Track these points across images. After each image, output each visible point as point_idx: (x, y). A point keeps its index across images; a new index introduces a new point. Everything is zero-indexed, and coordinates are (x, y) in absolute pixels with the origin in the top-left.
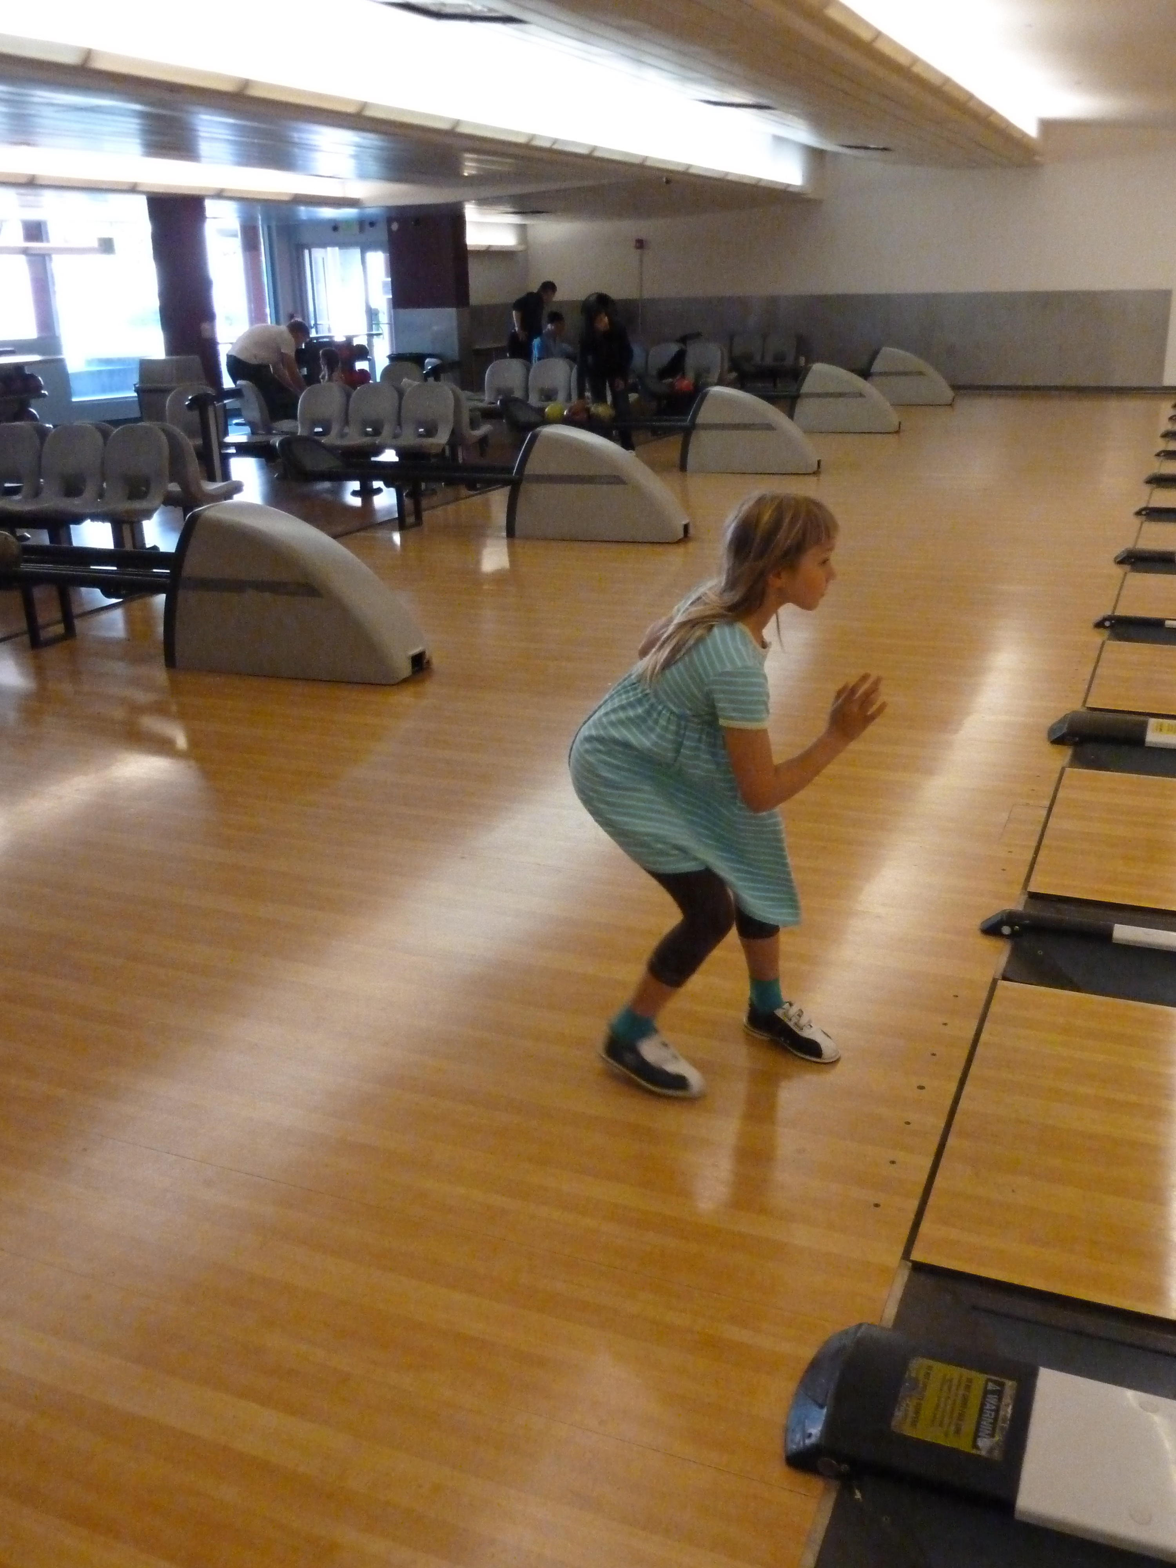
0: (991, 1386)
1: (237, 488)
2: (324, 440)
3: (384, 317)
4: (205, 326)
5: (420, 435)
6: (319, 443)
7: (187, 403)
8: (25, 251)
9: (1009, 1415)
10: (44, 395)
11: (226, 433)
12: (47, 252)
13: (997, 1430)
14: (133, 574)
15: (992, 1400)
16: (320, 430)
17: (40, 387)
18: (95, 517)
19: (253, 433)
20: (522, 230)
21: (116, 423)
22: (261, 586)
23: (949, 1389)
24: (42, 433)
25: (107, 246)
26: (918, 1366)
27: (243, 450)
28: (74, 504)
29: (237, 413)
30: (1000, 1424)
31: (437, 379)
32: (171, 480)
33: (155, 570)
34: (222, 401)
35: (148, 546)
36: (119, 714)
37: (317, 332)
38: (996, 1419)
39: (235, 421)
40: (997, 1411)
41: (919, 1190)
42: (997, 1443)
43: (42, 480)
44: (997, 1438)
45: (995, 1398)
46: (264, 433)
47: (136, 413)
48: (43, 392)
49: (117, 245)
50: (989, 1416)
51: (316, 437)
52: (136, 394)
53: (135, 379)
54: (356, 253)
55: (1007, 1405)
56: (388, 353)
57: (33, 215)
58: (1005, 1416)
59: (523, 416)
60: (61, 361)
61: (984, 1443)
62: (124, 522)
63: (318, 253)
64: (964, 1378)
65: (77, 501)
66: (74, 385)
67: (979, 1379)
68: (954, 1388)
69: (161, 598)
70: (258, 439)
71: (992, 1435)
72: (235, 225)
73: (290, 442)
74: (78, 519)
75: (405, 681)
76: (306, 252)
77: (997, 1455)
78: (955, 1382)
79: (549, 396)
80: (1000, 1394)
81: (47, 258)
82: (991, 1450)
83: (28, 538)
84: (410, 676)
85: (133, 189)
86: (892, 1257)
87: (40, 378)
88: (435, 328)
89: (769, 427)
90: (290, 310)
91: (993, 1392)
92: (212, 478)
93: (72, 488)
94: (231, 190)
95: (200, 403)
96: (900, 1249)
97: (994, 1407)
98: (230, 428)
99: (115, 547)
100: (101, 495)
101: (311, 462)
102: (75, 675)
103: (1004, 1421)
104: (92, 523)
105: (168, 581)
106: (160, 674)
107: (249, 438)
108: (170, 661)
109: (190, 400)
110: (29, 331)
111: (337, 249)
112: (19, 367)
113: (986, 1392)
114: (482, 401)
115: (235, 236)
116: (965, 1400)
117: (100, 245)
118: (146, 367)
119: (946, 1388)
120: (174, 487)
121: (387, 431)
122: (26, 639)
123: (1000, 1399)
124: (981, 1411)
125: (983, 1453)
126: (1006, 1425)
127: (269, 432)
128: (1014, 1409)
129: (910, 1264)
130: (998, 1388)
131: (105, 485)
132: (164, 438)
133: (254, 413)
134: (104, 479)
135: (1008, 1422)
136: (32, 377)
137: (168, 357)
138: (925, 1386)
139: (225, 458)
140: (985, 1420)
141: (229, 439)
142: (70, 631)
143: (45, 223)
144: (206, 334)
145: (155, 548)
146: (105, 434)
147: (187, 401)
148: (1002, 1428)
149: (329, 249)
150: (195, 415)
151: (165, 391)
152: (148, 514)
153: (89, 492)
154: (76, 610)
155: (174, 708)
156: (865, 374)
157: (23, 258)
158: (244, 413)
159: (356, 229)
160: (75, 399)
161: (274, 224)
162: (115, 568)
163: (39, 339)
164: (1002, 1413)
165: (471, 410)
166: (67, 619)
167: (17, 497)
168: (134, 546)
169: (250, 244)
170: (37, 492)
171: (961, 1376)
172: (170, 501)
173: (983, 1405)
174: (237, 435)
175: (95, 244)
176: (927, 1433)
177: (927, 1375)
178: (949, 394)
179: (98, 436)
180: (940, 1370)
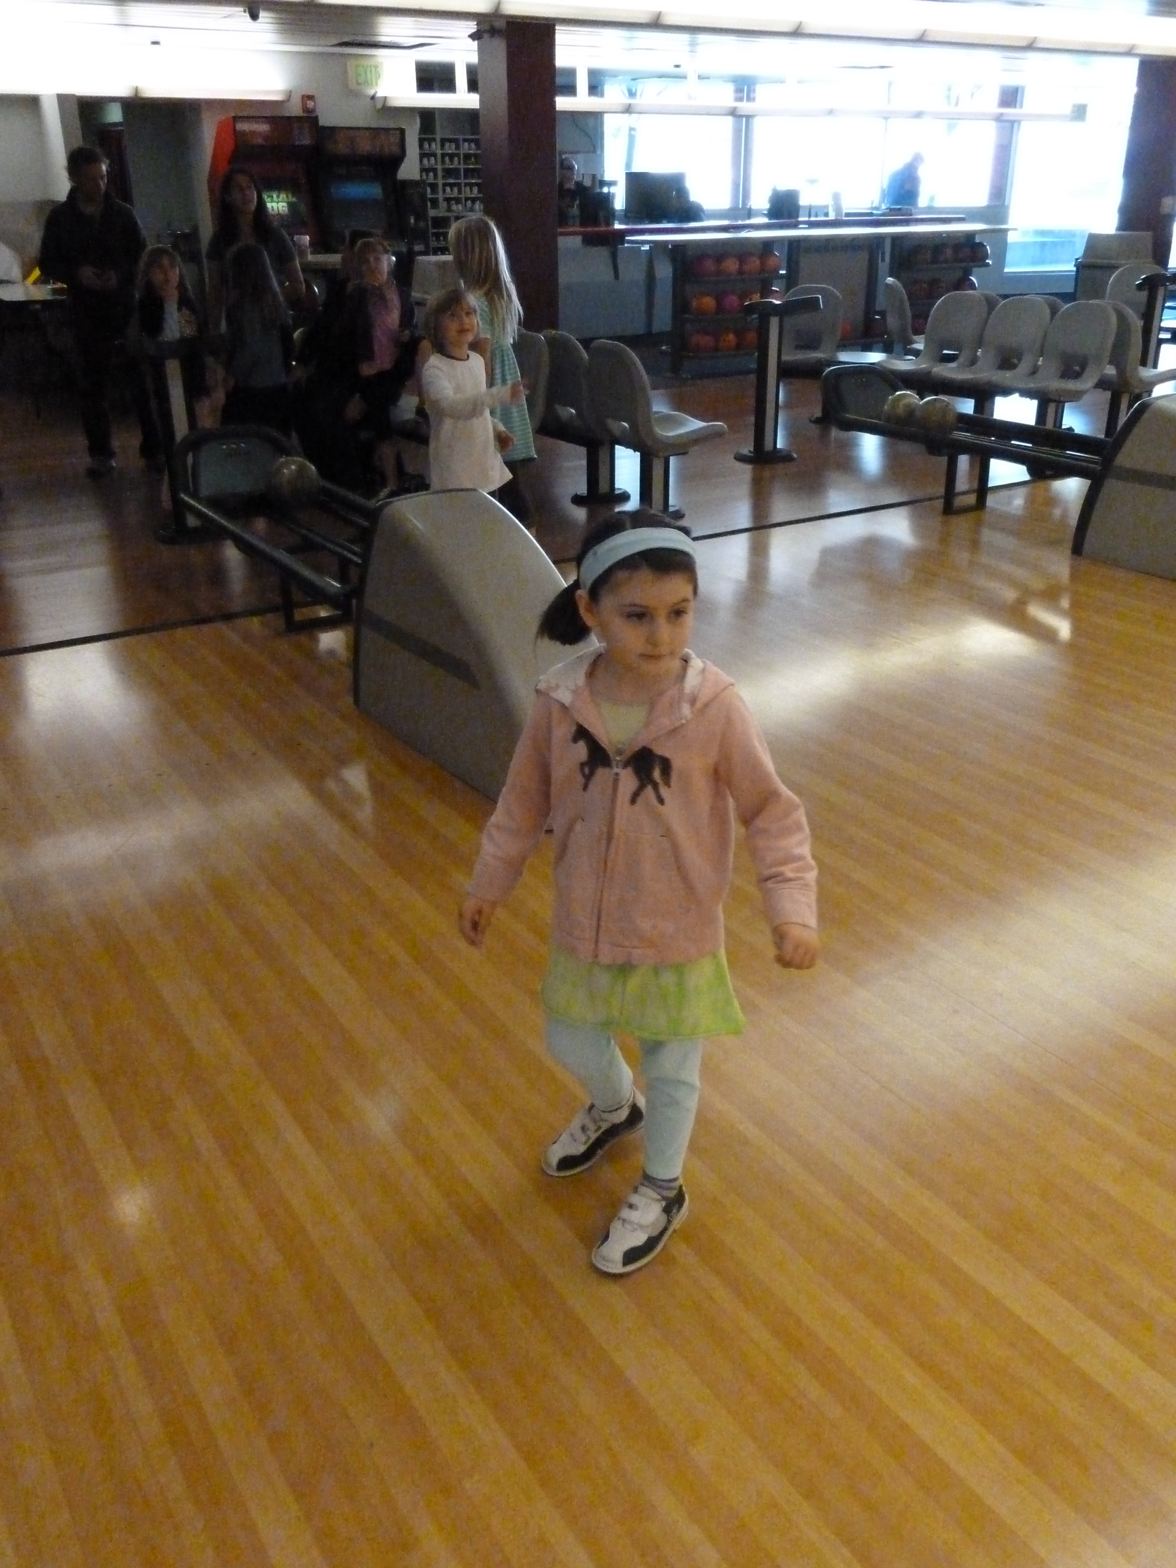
7: (1138, 283)
8: (999, 118)
10: (988, 265)
11: (1160, 317)
12: (1014, 118)
14: (1047, 453)
17: (986, 256)
18: (1023, 392)
21: (1060, 296)
25: (1080, 112)
28: (1006, 377)
32: (1110, 363)
33: (1068, 452)
35: (1064, 427)
43: (980, 351)
48: (987, 261)
49: (1090, 112)
52: (1074, 269)
53: (1077, 253)
57: (1012, 81)
60: (1005, 231)
62: (1053, 401)
65: (1008, 374)
66: (1010, 256)
74: (1004, 392)
81: (1016, 125)
85: (1128, 52)
87: (988, 247)
92: (1146, 364)
93: (1007, 362)
95: (1152, 285)
98: (1165, 311)
99: (1036, 424)
100: (1034, 371)
102: (974, 544)
104: (1020, 397)
108: (1078, 549)
109: (1142, 279)
110: (980, 199)
112: (969, 235)
117: (1073, 112)
118: (1094, 242)
120: (1111, 371)
122: (939, 504)
131: (1040, 362)
132: (1113, 317)
134: (1041, 355)
136: (981, 245)
137: (1118, 232)
139: (1156, 344)
141: (1164, 324)
142: (981, 503)
143: (1023, 88)
144: (1164, 210)
145: (1071, 429)
146: (1053, 308)
147: (1140, 280)
150: (1144, 295)
152: (1075, 396)
153: (1024, 367)
154: (990, 482)
157: (993, 125)
160: (1006, 270)
162: (1031, 445)
163: (988, 207)
166: (981, 492)
167: (952, 365)
168: (1055, 426)
170: (973, 361)
172: (1103, 384)
175: (1068, 111)
179: (1048, 310)
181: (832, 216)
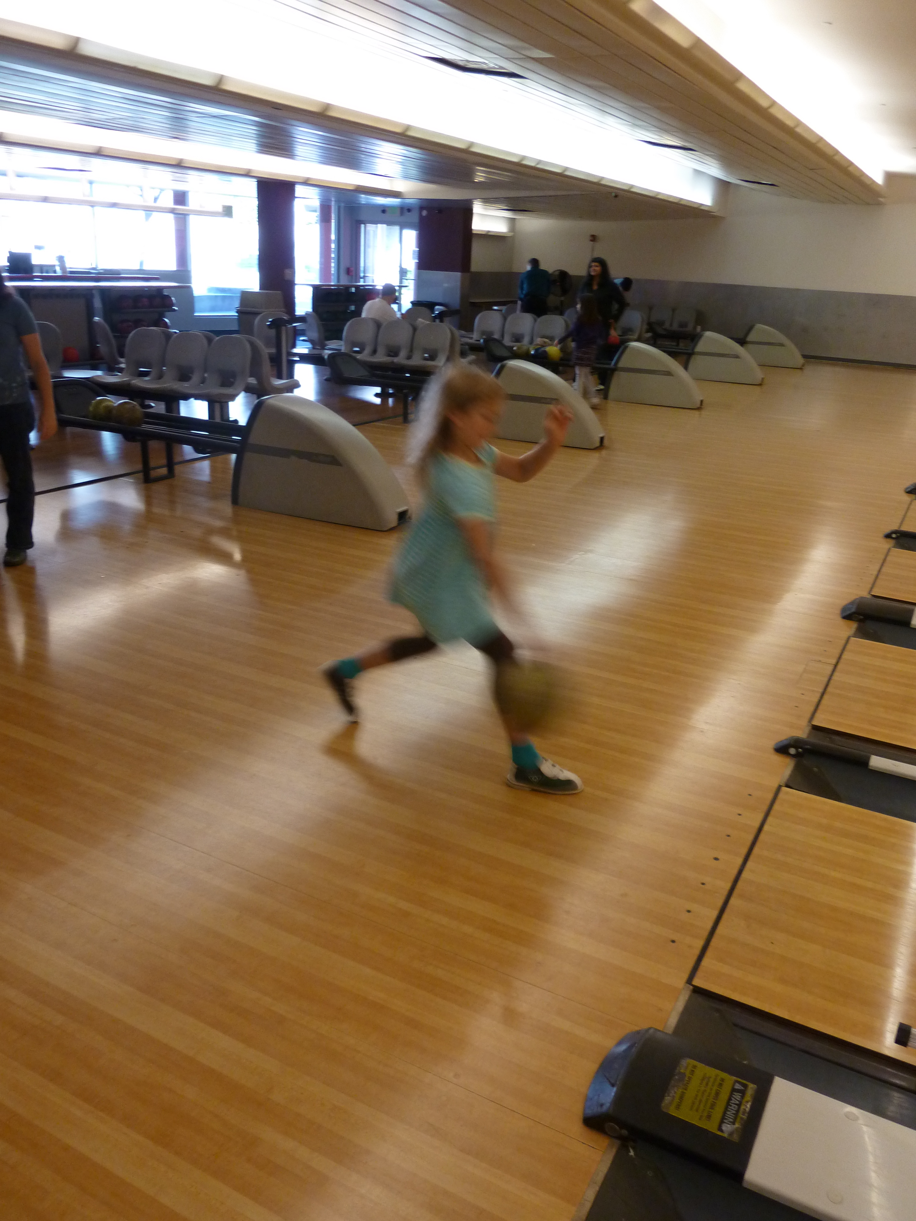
0: (738, 1086)
1: (297, 385)
2: (359, 357)
3: (411, 274)
4: (287, 271)
5: (426, 359)
6: (355, 359)
7: (268, 323)
8: (172, 211)
9: (748, 1110)
10: (174, 310)
11: (294, 346)
12: (187, 213)
13: (738, 1119)
14: (218, 438)
15: (737, 1096)
16: (357, 349)
17: (173, 305)
18: (198, 397)
19: (314, 348)
20: (512, 221)
21: (218, 333)
22: (301, 455)
23: (707, 1084)
24: (168, 336)
25: (228, 211)
26: (687, 1063)
27: (304, 358)
28: (185, 387)
29: (303, 333)
30: (740, 1115)
31: (442, 321)
32: (251, 376)
33: (233, 437)
34: (292, 325)
35: (231, 419)
36: (197, 533)
37: (364, 282)
38: (738, 1111)
39: (302, 338)
40: (739, 1105)
41: (705, 934)
42: (737, 1129)
43: (164, 368)
44: (737, 1125)
45: (739, 1095)
46: (319, 348)
47: (235, 327)
48: (173, 308)
49: (234, 211)
50: (734, 1107)
51: (354, 355)
52: (237, 314)
53: (237, 304)
54: (396, 229)
55: (747, 1102)
56: (412, 299)
57: (181, 187)
58: (745, 1109)
59: (500, 352)
60: (189, 287)
61: (727, 1128)
62: (217, 402)
63: (371, 227)
64: (719, 1078)
65: (186, 384)
66: (197, 305)
67: (730, 1080)
68: (710, 1084)
69: (234, 456)
70: (316, 352)
71: (734, 1123)
72: (316, 203)
73: (336, 356)
74: (186, 397)
75: (392, 529)
76: (363, 226)
77: (736, 1138)
78: (712, 1080)
79: (518, 339)
80: (743, 1093)
81: (187, 217)
82: (731, 1134)
83: (152, 407)
84: (396, 526)
85: (247, 174)
86: (679, 981)
87: (173, 298)
88: (446, 285)
89: (669, 373)
90: (348, 265)
91: (738, 1091)
92: (280, 377)
93: (184, 376)
94: (315, 179)
95: (277, 324)
96: (685, 976)
97: (738, 1102)
98: (298, 343)
99: (209, 419)
100: (203, 381)
101: (349, 372)
102: (172, 503)
103: (743, 1114)
104: (195, 400)
105: (238, 445)
106: (227, 508)
107: (310, 351)
108: (235, 501)
109: (270, 321)
110: (171, 265)
111: (385, 225)
112: (160, 289)
113: (734, 1090)
114: (471, 338)
115: (315, 211)
116: (717, 1094)
117: (223, 211)
118: (246, 297)
119: (704, 1083)
120: (252, 381)
121: (403, 354)
122: (141, 475)
123: (743, 1097)
124: (728, 1104)
125: (725, 1135)
126: (745, 1117)
127: (323, 347)
128: (752, 1107)
129: (691, 987)
130: (743, 1088)
131: (206, 375)
132: (248, 347)
133: (314, 334)
134: (205, 371)
135: (746, 1115)
136: (168, 297)
137: (261, 291)
138: (690, 1078)
139: (291, 364)
140: (729, 1111)
141: (295, 351)
142: (171, 473)
143: (187, 193)
144: (287, 277)
145: (236, 421)
146: (210, 341)
147: (268, 322)
148: (742, 1118)
149: (379, 225)
150: (273, 332)
151: (257, 314)
152: (233, 397)
153: (196, 378)
154: (177, 459)
155: (235, 533)
156: (742, 342)
157: (171, 216)
158: (308, 333)
159: (398, 212)
160: (196, 314)
161: (342, 205)
162: (207, 434)
163: (176, 271)
164: (743, 1107)
165: (462, 345)
166: (170, 465)
167: (147, 378)
168: (222, 419)
169: (325, 218)
170: (160, 376)
171: (717, 1076)
172: (248, 390)
173: (730, 1099)
174: (302, 348)
175: (220, 209)
176: (686, 1114)
177: (692, 1072)
178: (801, 361)
179: (205, 342)
180: (703, 1070)
181: (59, 273)
